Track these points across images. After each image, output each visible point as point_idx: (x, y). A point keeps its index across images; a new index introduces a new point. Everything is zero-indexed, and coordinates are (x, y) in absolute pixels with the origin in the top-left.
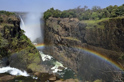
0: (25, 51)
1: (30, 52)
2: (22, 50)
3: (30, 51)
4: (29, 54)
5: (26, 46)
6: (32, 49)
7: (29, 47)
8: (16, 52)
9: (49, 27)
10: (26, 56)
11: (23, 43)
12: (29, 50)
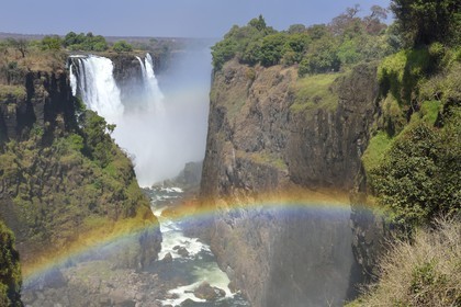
0: (68, 203)
1: (96, 212)
2: (51, 197)
3: (92, 206)
4: (85, 220)
5: (79, 184)
6: (103, 200)
7: (90, 187)
8: (14, 196)
9: (219, 110)
10: (70, 223)
11: (65, 169)
12: (89, 201)
